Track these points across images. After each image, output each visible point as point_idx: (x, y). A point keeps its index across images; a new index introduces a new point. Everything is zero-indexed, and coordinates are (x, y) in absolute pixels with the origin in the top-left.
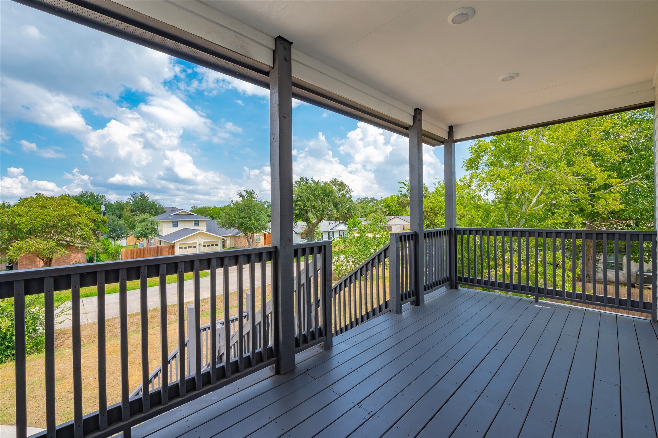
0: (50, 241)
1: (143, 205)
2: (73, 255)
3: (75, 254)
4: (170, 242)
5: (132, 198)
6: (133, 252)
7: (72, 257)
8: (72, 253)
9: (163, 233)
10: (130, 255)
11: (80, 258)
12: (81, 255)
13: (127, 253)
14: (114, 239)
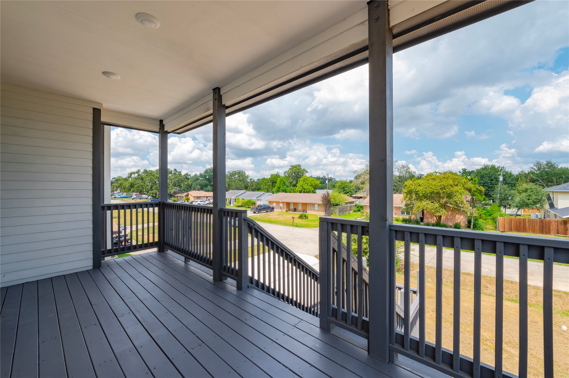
0: (435, 204)
1: (548, 173)
2: (457, 216)
3: (459, 215)
4: (562, 217)
5: (535, 167)
6: (511, 222)
7: (456, 217)
8: (457, 214)
9: (558, 206)
10: (508, 224)
11: (462, 219)
12: (463, 217)
13: (504, 221)
14: (505, 207)
